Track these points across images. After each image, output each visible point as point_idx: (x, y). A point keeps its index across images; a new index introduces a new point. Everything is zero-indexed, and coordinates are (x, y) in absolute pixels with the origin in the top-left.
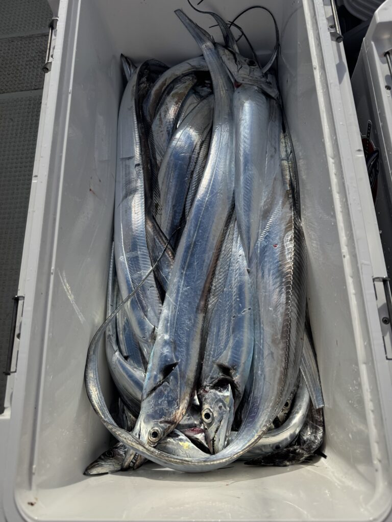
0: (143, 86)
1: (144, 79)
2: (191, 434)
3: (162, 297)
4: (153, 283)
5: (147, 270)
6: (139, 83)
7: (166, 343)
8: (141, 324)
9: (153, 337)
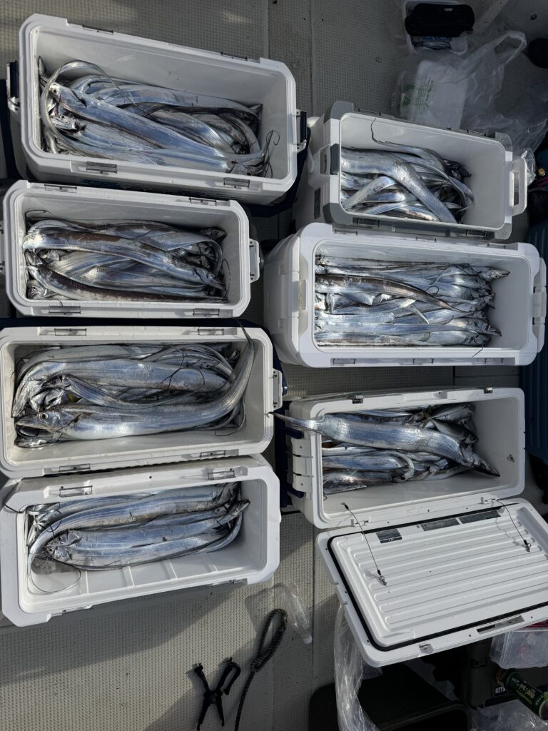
0: (242, 114)
1: (245, 116)
2: (54, 110)
3: (119, 106)
4: (126, 103)
5: (132, 100)
6: (244, 112)
7: (96, 104)
8: (106, 94)
9: (100, 99)
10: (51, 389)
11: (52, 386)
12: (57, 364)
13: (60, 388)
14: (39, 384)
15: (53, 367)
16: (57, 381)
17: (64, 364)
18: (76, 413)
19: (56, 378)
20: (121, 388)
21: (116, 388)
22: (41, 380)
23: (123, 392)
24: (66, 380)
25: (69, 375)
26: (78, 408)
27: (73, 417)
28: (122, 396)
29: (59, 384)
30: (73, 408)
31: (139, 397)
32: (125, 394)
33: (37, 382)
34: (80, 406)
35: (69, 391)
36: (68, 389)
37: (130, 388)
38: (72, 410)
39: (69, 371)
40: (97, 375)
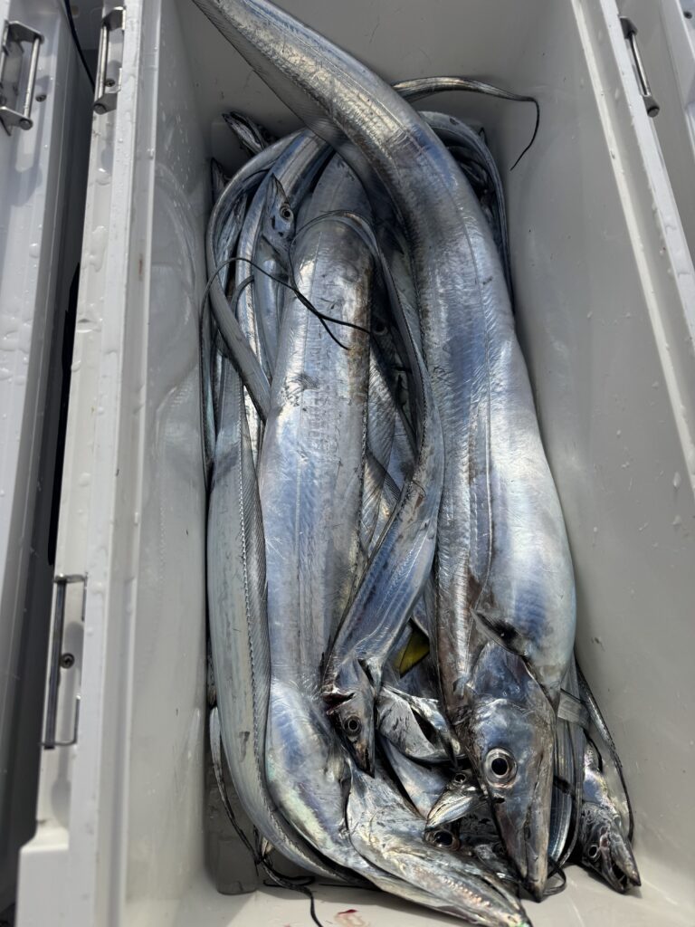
10: (379, 737)
11: (367, 735)
12: (274, 719)
13: (377, 703)
14: (361, 789)
15: (288, 736)
16: (345, 716)
17: (278, 690)
18: (473, 636)
19: (334, 721)
20: (369, 482)
21: (369, 500)
22: (344, 783)
23: (382, 475)
24: (339, 681)
25: (323, 670)
26: (452, 630)
27: (493, 644)
28: (398, 478)
29: (357, 707)
30: (453, 647)
31: (399, 424)
32: (391, 470)
33: (354, 797)
34: (444, 620)
35: (384, 669)
36: (377, 672)
37: (368, 454)
38: (463, 651)
39: (305, 669)
40: (318, 564)
